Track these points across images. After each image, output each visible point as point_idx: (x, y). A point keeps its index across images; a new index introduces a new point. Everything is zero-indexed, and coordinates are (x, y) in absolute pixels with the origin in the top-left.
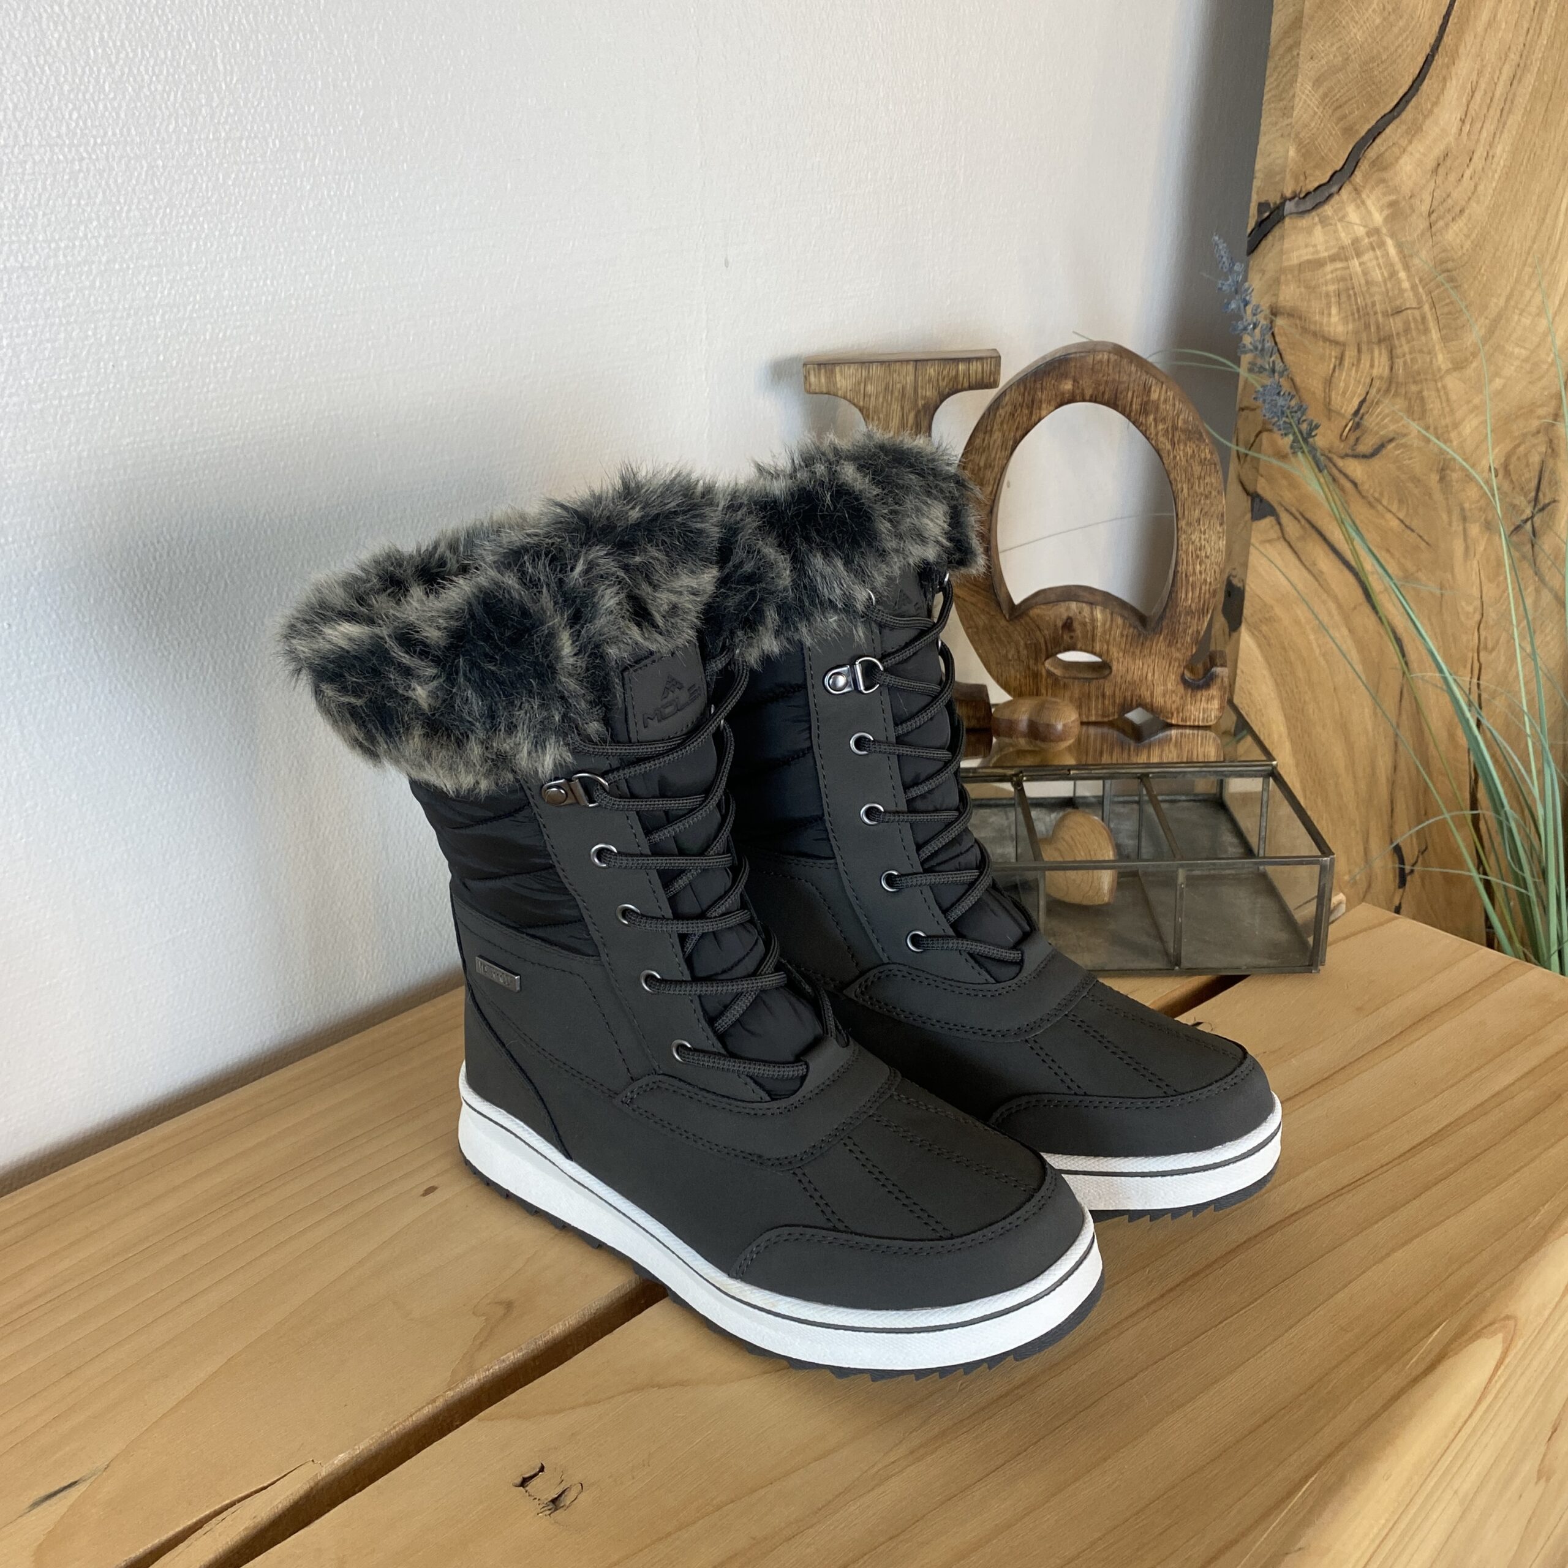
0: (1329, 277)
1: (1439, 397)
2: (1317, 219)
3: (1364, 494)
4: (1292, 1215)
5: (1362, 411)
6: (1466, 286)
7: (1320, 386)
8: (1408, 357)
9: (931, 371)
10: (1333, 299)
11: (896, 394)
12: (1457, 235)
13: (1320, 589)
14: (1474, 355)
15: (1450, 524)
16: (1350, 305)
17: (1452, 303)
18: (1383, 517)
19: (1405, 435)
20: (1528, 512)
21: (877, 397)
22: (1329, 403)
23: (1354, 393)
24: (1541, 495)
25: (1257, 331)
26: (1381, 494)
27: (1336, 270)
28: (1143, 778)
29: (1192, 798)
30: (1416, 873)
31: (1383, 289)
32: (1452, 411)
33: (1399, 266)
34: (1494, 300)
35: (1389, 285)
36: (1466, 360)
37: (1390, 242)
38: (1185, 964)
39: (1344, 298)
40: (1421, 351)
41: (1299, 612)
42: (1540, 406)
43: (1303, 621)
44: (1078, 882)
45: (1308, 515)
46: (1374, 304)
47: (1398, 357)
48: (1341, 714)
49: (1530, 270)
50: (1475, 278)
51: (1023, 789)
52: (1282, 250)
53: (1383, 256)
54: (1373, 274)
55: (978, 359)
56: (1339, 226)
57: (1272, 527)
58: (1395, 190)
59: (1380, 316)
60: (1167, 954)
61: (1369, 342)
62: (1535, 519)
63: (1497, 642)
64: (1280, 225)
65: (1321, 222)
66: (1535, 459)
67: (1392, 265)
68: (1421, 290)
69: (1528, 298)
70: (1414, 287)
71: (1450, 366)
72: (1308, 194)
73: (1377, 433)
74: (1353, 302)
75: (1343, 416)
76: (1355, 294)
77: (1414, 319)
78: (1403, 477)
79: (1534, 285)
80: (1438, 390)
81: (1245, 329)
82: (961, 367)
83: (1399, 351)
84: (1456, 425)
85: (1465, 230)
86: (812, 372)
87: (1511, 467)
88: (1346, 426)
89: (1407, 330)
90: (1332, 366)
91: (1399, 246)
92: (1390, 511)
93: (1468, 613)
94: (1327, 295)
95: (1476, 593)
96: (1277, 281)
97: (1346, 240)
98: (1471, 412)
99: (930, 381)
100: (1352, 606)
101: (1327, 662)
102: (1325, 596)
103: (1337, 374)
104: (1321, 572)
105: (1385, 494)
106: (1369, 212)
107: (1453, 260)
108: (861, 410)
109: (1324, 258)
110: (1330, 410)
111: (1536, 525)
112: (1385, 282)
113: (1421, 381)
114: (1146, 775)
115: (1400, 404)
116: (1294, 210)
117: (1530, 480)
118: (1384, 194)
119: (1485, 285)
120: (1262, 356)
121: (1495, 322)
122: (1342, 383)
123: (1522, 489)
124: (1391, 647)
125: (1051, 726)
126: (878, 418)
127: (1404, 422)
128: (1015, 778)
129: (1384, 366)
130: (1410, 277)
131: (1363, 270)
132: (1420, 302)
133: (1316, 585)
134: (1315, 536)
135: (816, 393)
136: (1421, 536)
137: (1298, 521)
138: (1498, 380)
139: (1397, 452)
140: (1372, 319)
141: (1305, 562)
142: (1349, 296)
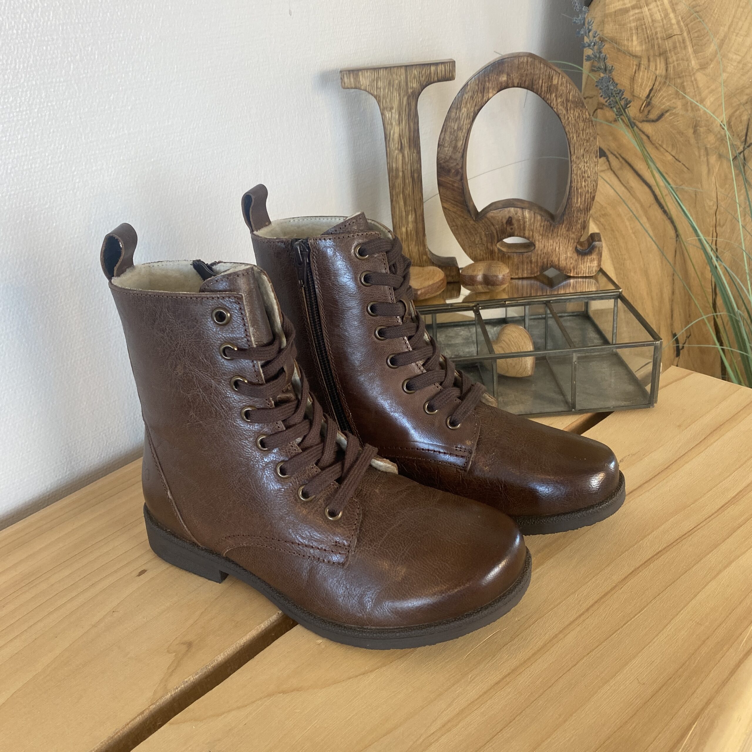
0: (631, 18)
1: (693, 85)
3: (653, 142)
4: (658, 553)
5: (651, 95)
6: (707, 21)
7: (628, 83)
8: (676, 63)
9: (415, 72)
10: (634, 32)
11: (395, 86)
13: (631, 196)
14: (711, 60)
15: (700, 157)
16: (644, 34)
17: (699, 31)
18: (664, 155)
19: (675, 108)
20: (741, 148)
21: (384, 89)
22: (634, 91)
23: (646, 85)
24: (748, 138)
25: (596, 47)
26: (663, 142)
27: (636, 13)
28: (547, 304)
29: (571, 314)
30: (685, 348)
31: (661, 24)
32: (700, 94)
33: (670, 10)
34: (722, 28)
35: (665, 22)
36: (707, 63)
38: (578, 407)
40: (683, 60)
41: (620, 210)
42: (747, 88)
43: (623, 215)
44: (514, 364)
45: (623, 155)
46: (656, 33)
47: (670, 64)
48: (644, 265)
50: (712, 15)
51: (480, 314)
52: (605, 4)
53: (661, 5)
54: (656, 15)
55: (442, 63)
57: (605, 163)
59: (660, 40)
60: (566, 402)
61: (654, 55)
62: (745, 152)
63: (726, 220)
66: (745, 118)
67: (665, 10)
68: (682, 24)
69: (740, 26)
70: (678, 23)
71: (699, 67)
73: (659, 108)
74: (645, 33)
75: (640, 99)
76: (646, 28)
77: (679, 41)
78: (674, 132)
79: (744, 19)
80: (692, 82)
81: (589, 46)
82: (433, 68)
83: (670, 60)
84: (702, 101)
86: (345, 76)
87: (732, 123)
88: (643, 104)
89: (675, 48)
90: (634, 70)
92: (667, 151)
93: (709, 206)
94: (631, 29)
95: (714, 195)
96: (603, 22)
98: (710, 92)
99: (414, 77)
100: (649, 205)
101: (636, 237)
102: (634, 200)
103: (637, 75)
104: (632, 187)
105: (665, 142)
107: (700, 6)
108: (375, 97)
109: (629, 8)
110: (634, 96)
111: (746, 156)
112: (662, 20)
113: (683, 76)
114: (549, 301)
115: (671, 90)
117: (742, 131)
119: (717, 20)
120: (599, 62)
121: (723, 41)
122: (640, 80)
123: (738, 135)
124: (670, 227)
125: (497, 276)
126: (386, 101)
127: (674, 101)
128: (475, 308)
129: (662, 69)
130: (676, 17)
131: (650, 14)
132: (681, 31)
133: (629, 194)
134: (628, 167)
135: (348, 88)
136: (684, 165)
137: (619, 159)
138: (724, 74)
139: (670, 118)
140: (656, 42)
141: (622, 182)
142: (643, 29)
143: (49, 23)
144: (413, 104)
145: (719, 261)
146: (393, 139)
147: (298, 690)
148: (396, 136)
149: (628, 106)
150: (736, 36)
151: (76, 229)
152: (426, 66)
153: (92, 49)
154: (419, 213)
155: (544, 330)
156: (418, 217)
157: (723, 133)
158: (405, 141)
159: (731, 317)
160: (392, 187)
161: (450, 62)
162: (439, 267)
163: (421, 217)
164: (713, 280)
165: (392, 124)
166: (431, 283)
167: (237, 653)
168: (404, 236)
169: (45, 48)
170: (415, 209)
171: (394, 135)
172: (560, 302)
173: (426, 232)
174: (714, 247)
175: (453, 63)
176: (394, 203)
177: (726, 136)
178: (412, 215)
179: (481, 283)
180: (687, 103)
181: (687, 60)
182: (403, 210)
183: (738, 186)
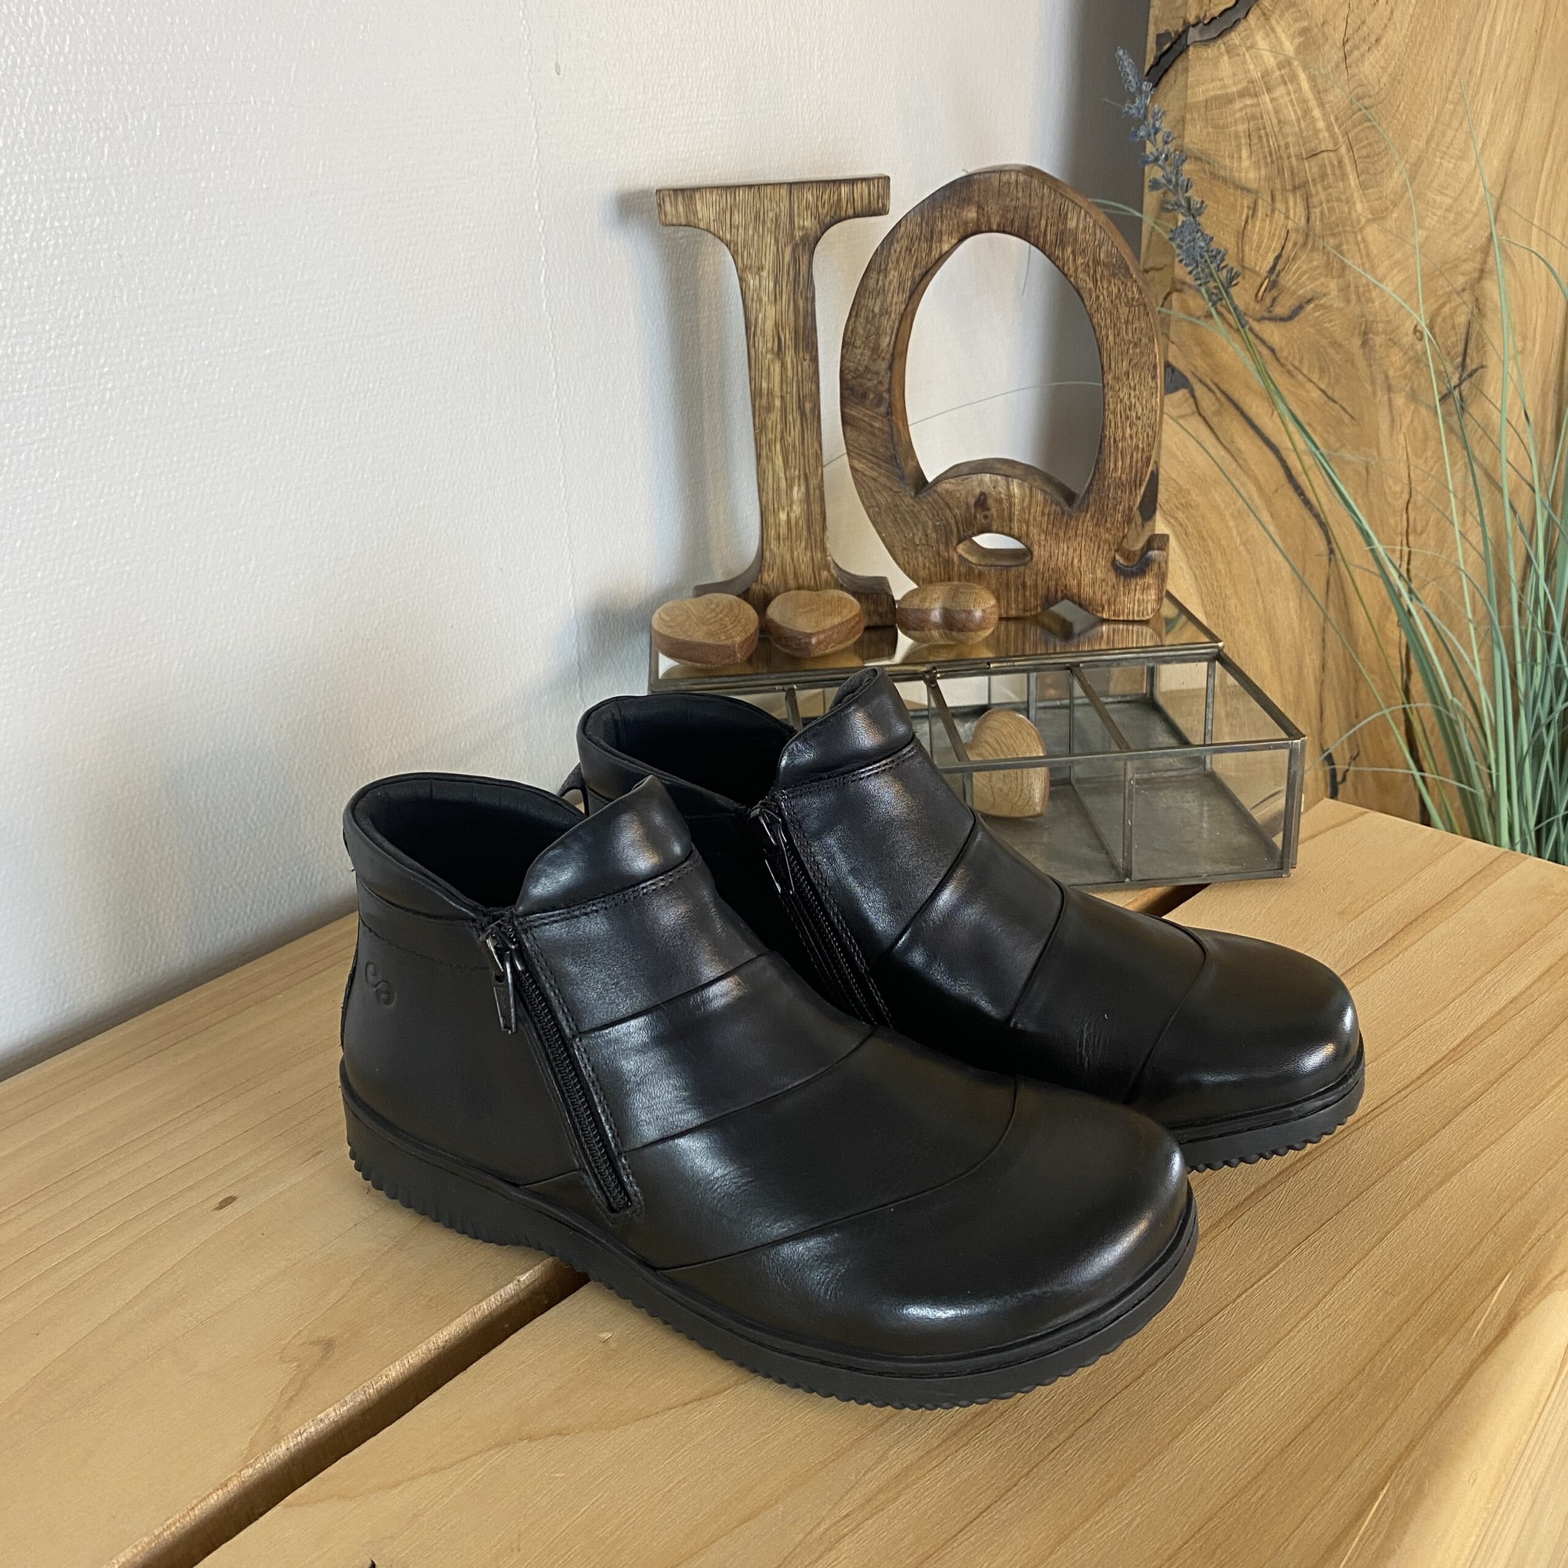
0: (1238, 115)
1: (1359, 250)
2: (1223, 47)
3: (1283, 361)
5: (1278, 268)
6: (1384, 126)
7: (1233, 240)
8: (1324, 205)
9: (809, 196)
10: (1243, 141)
11: (769, 224)
12: (1374, 67)
13: (1239, 470)
14: (1395, 203)
15: (1374, 394)
16: (1262, 148)
17: (1370, 144)
18: (1304, 388)
19: (1325, 295)
20: (1455, 381)
21: (746, 228)
22: (1243, 260)
23: (1268, 248)
24: (1468, 360)
25: (1169, 163)
26: (1301, 361)
27: (1246, 106)
28: (1072, 668)
29: (1120, 699)
30: (1348, 780)
31: (1297, 129)
32: (1373, 267)
33: (1313, 103)
34: (1414, 141)
35: (1303, 125)
36: (1387, 209)
37: (1302, 76)
38: (1136, 875)
39: (1255, 140)
40: (1339, 200)
41: (1217, 495)
42: (1464, 260)
43: (1222, 506)
44: (1006, 789)
45: (1224, 387)
46: (1287, 146)
47: (1314, 207)
48: (1265, 609)
49: (1451, 107)
50: (1394, 117)
51: (937, 686)
52: (1186, 85)
53: (1295, 91)
54: (1285, 111)
55: (863, 180)
56: (1247, 56)
57: (1187, 400)
58: (1306, 15)
59: (1293, 159)
60: (1113, 866)
61: (1284, 190)
62: (1463, 386)
63: (1427, 526)
64: (1183, 55)
65: (1228, 52)
66: (1462, 319)
67: (1305, 101)
68: (1337, 130)
69: (1448, 139)
70: (1329, 127)
71: (1370, 216)
72: (1213, 19)
73: (1294, 292)
74: (1265, 144)
75: (1258, 274)
76: (1267, 135)
77: (1331, 162)
78: (1324, 342)
80: (1358, 244)
81: (1157, 159)
82: (844, 190)
83: (1315, 201)
84: (1377, 283)
85: (1382, 63)
86: (667, 199)
87: (1437, 329)
88: (1261, 286)
89: (1323, 176)
90: (1244, 218)
91: (1312, 79)
92: (1310, 380)
93: (1395, 493)
94: (1237, 137)
95: (1404, 473)
96: (1183, 121)
97: (1256, 74)
98: (1394, 266)
99: (807, 208)
100: (1274, 487)
101: (1248, 551)
102: (1244, 478)
103: (1249, 227)
104: (1240, 450)
105: (1306, 362)
106: (1281, 43)
107: (1370, 97)
108: (727, 244)
109: (1233, 94)
110: (1243, 267)
111: (1464, 393)
112: (1298, 121)
113: (1340, 233)
114: (1077, 665)
115: (1318, 260)
116: (1198, 38)
117: (1455, 345)
118: (1296, 20)
119: (1403, 125)
120: (1176, 192)
121: (1417, 165)
122: (1255, 237)
123: (1449, 353)
124: (1316, 532)
125: (969, 613)
126: (749, 254)
127: (1322, 280)
128: (927, 676)
129: (1300, 219)
130: (1325, 116)
131: (1274, 108)
132: (1336, 143)
133: (1234, 465)
134: (1232, 410)
135: (673, 225)
136: (1344, 409)
137: (1214, 393)
138: (1420, 232)
139: (1317, 314)
140: (1286, 164)
141: (1222, 439)
142: (1260, 137)
143: (62, 59)
144: (805, 259)
145: (1417, 602)
146: (763, 331)
147: (560, 1434)
148: (770, 324)
149: (1234, 282)
150: (1442, 158)
151: (103, 487)
152: (831, 185)
153: (149, 117)
154: (813, 482)
155: (1066, 729)
156: (812, 491)
157: (1419, 346)
158: (787, 336)
159: (1438, 713)
160: (760, 429)
161: (878, 178)
162: (854, 594)
163: (817, 491)
164: (1404, 641)
165: (761, 300)
166: (837, 620)
167: (430, 1362)
168: (783, 530)
169: (51, 108)
170: (806, 475)
171: (764, 322)
172: (1098, 666)
173: (828, 523)
174: (1405, 574)
175: (887, 179)
176: (764, 461)
177: (1425, 353)
178: (799, 485)
179: (937, 626)
180: (1349, 286)
181: (1348, 202)
182: (782, 475)
183: (1451, 454)
